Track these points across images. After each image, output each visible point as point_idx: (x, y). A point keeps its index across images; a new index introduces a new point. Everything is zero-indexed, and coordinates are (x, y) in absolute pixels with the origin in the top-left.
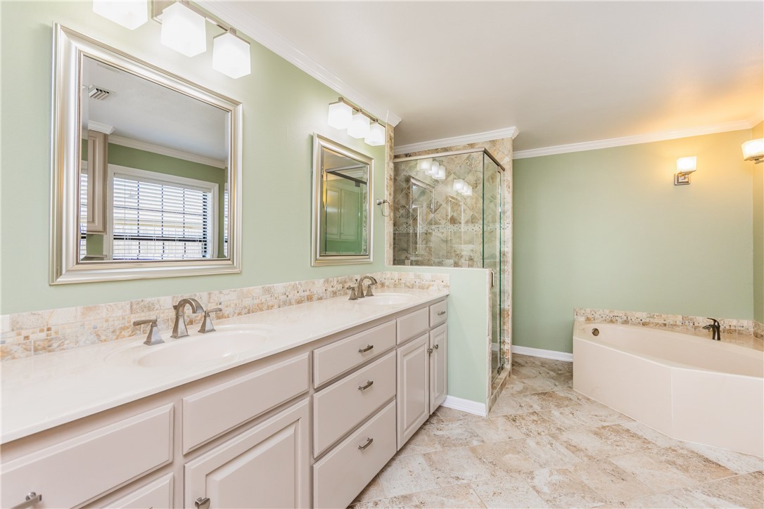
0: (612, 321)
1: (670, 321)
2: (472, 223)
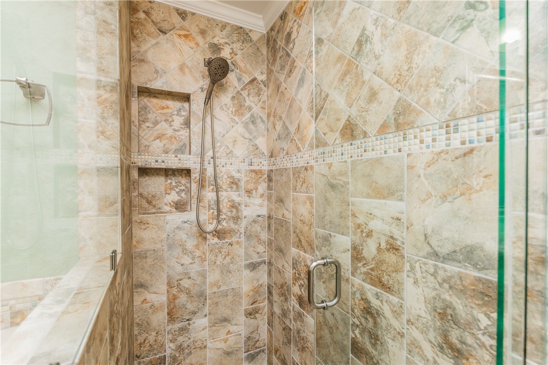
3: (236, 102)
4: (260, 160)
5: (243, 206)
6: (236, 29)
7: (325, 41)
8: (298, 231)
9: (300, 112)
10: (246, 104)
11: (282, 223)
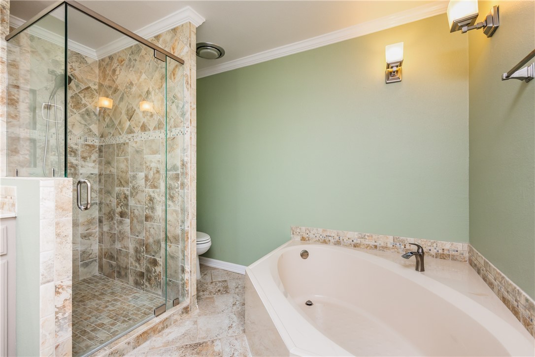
0: (325, 242)
1: (380, 243)
2: (159, 128)
3: (74, 100)
4: (93, 139)
5: (80, 167)
6: (75, 54)
7: (134, 85)
8: (119, 177)
9: (121, 115)
10: (83, 102)
11: (110, 176)
